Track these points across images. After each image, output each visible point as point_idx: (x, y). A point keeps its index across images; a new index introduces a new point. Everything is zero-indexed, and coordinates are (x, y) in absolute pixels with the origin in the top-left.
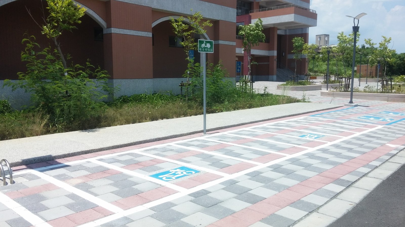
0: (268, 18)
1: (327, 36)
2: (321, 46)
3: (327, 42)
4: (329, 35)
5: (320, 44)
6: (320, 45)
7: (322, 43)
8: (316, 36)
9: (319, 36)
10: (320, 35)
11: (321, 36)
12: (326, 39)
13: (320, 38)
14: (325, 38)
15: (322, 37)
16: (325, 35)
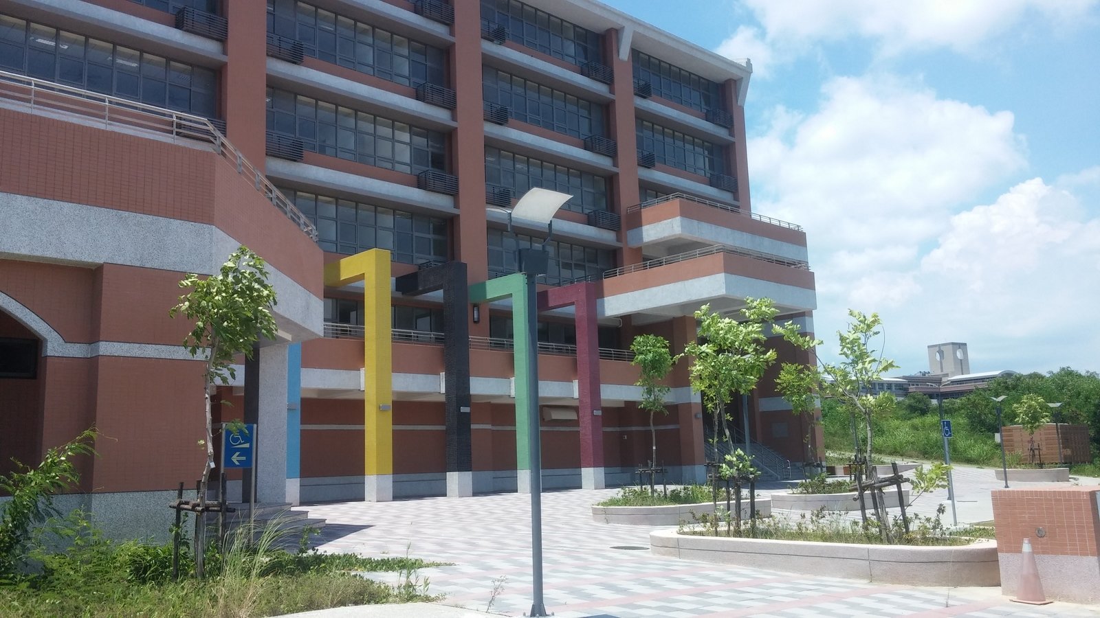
0: (655, 290)
1: (962, 346)
2: (947, 375)
3: (963, 365)
4: (965, 344)
5: (942, 371)
6: (945, 372)
7: (949, 367)
8: (929, 347)
9: (937, 349)
10: (939, 346)
11: (942, 348)
12: (959, 354)
13: (941, 353)
14: (955, 353)
15: (948, 351)
16: (953, 344)
